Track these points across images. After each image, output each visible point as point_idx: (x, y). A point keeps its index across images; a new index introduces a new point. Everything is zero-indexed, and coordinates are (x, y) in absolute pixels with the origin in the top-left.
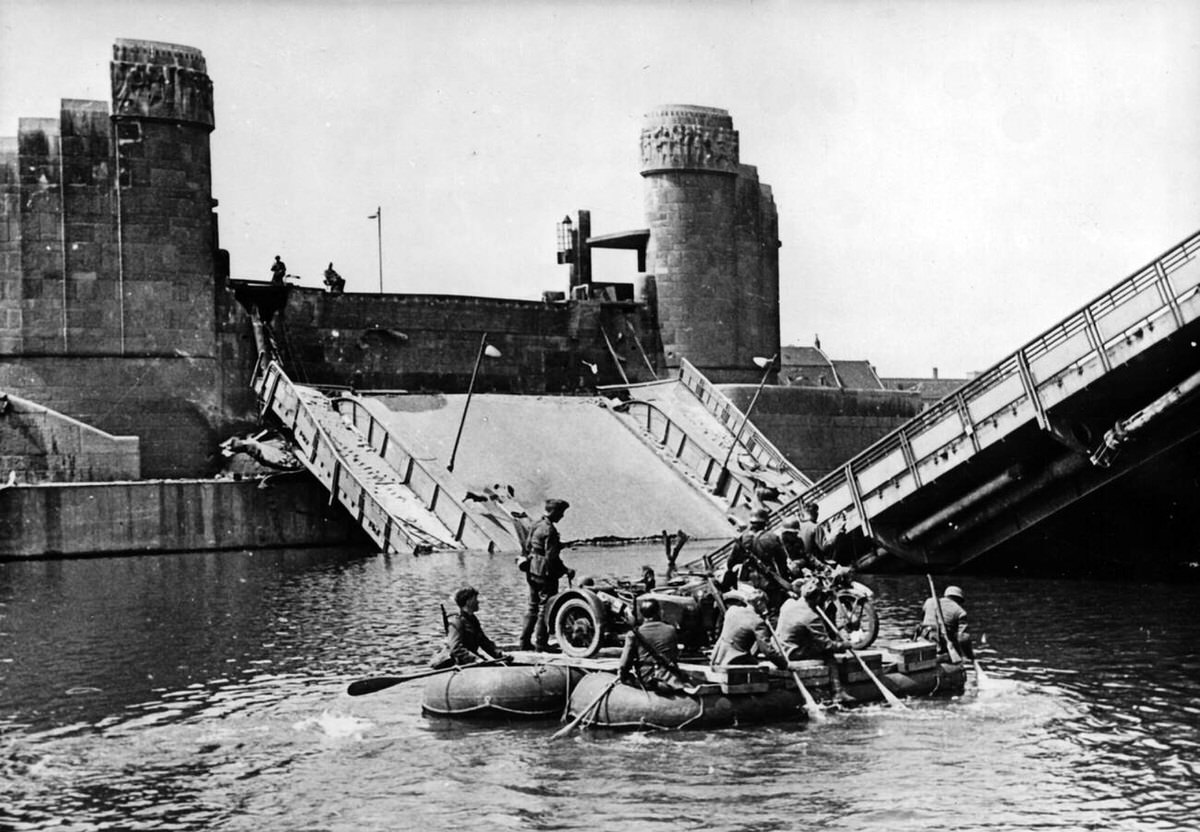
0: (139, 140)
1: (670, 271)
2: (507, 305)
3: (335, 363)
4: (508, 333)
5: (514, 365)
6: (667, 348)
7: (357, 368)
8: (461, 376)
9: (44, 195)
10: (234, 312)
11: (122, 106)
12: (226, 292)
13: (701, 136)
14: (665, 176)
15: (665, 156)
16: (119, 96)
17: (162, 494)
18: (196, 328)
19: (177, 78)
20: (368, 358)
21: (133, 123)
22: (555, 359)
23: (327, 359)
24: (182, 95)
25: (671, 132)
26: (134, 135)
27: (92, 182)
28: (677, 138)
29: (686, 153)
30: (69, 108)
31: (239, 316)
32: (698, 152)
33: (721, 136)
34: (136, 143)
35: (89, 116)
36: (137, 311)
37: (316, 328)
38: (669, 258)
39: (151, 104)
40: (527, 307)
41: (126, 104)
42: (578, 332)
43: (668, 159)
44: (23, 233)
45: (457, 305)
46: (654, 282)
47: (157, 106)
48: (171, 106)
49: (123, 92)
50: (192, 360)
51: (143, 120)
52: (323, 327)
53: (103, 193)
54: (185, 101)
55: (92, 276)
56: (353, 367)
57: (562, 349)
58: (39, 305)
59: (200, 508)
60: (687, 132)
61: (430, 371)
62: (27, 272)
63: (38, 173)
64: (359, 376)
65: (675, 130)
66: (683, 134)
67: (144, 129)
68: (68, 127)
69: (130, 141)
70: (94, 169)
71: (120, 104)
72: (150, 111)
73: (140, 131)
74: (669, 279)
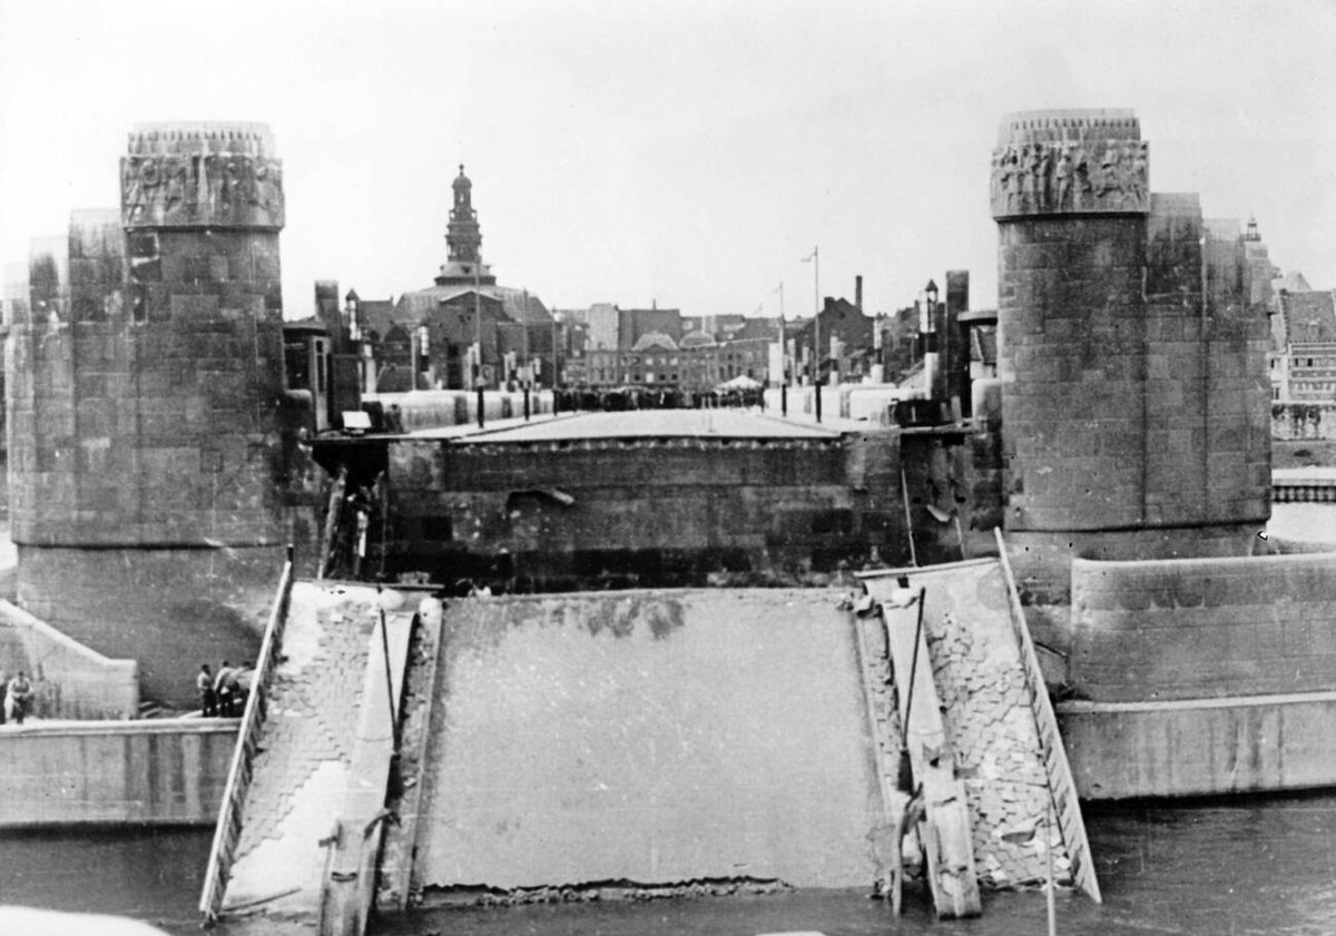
0: (157, 257)
1: (1017, 376)
2: (738, 445)
3: (468, 540)
4: (744, 484)
5: (755, 532)
6: (1015, 500)
7: (502, 546)
8: (667, 551)
9: (56, 338)
10: (311, 478)
11: (133, 213)
12: (300, 451)
13: (1068, 159)
14: (1013, 227)
15: (1011, 195)
16: (128, 202)
17: (128, 746)
18: (235, 507)
19: (202, 167)
20: (518, 530)
21: (149, 235)
22: (827, 520)
23: (456, 535)
24: (209, 192)
25: (1019, 155)
26: (149, 252)
27: (103, 317)
28: (1029, 162)
29: (1041, 188)
30: (78, 221)
31: (317, 482)
32: (1063, 185)
33: (1109, 153)
34: (153, 263)
35: (100, 230)
36: (156, 488)
37: (437, 493)
38: (1017, 356)
39: (167, 208)
40: (771, 446)
41: (138, 210)
42: (865, 477)
43: (1015, 198)
44: (35, 389)
45: (655, 450)
46: (999, 396)
47: (175, 209)
48: (192, 209)
49: (133, 195)
50: (231, 552)
51: (162, 231)
52: (448, 489)
53: (116, 333)
54: (212, 200)
55: (105, 442)
56: (496, 546)
57: (838, 505)
58: (52, 482)
59: (181, 767)
60: (1044, 153)
61: (616, 547)
62: (39, 437)
63: (47, 309)
64: (506, 557)
65: (1025, 153)
66: (1037, 157)
67: (162, 240)
68: (76, 247)
69: (145, 260)
70: (106, 300)
71: (129, 211)
72: (165, 218)
73: (157, 245)
74: (1016, 391)
